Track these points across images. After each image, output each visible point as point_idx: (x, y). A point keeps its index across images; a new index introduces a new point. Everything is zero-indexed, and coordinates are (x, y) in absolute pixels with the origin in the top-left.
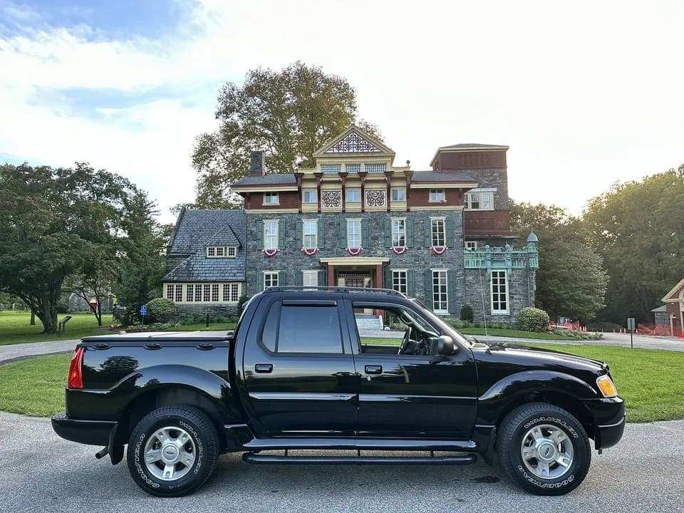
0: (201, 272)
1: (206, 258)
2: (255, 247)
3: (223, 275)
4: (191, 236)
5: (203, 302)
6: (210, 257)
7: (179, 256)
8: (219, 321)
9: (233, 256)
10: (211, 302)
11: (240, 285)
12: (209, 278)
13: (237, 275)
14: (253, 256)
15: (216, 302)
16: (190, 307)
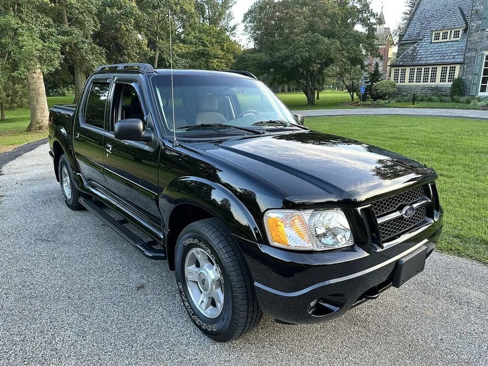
0: (423, 56)
1: (431, 43)
2: (478, 26)
3: (442, 58)
4: (422, 24)
5: (421, 84)
6: (436, 41)
7: (408, 44)
8: (430, 100)
9: (457, 39)
10: (429, 83)
12: (429, 62)
13: (456, 57)
14: (475, 37)
15: (434, 83)
16: (410, 88)
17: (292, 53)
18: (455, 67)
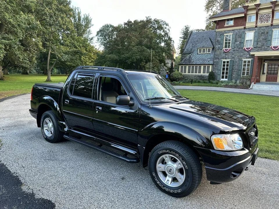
0: (194, 60)
1: (198, 54)
2: (219, 48)
3: (204, 61)
4: (193, 44)
5: (194, 74)
6: (200, 53)
7: (186, 54)
8: (199, 82)
9: (210, 53)
10: (198, 74)
11: (211, 66)
12: (197, 63)
13: (210, 61)
14: (218, 52)
15: (200, 74)
16: (189, 76)
17: (131, 56)
18: (209, 66)
